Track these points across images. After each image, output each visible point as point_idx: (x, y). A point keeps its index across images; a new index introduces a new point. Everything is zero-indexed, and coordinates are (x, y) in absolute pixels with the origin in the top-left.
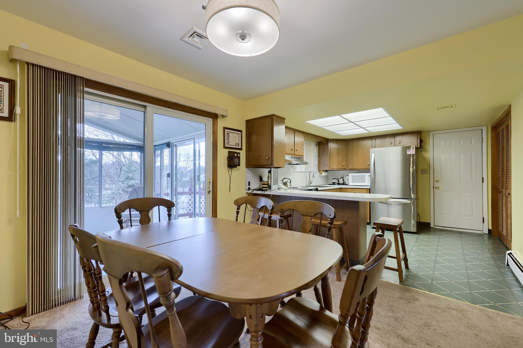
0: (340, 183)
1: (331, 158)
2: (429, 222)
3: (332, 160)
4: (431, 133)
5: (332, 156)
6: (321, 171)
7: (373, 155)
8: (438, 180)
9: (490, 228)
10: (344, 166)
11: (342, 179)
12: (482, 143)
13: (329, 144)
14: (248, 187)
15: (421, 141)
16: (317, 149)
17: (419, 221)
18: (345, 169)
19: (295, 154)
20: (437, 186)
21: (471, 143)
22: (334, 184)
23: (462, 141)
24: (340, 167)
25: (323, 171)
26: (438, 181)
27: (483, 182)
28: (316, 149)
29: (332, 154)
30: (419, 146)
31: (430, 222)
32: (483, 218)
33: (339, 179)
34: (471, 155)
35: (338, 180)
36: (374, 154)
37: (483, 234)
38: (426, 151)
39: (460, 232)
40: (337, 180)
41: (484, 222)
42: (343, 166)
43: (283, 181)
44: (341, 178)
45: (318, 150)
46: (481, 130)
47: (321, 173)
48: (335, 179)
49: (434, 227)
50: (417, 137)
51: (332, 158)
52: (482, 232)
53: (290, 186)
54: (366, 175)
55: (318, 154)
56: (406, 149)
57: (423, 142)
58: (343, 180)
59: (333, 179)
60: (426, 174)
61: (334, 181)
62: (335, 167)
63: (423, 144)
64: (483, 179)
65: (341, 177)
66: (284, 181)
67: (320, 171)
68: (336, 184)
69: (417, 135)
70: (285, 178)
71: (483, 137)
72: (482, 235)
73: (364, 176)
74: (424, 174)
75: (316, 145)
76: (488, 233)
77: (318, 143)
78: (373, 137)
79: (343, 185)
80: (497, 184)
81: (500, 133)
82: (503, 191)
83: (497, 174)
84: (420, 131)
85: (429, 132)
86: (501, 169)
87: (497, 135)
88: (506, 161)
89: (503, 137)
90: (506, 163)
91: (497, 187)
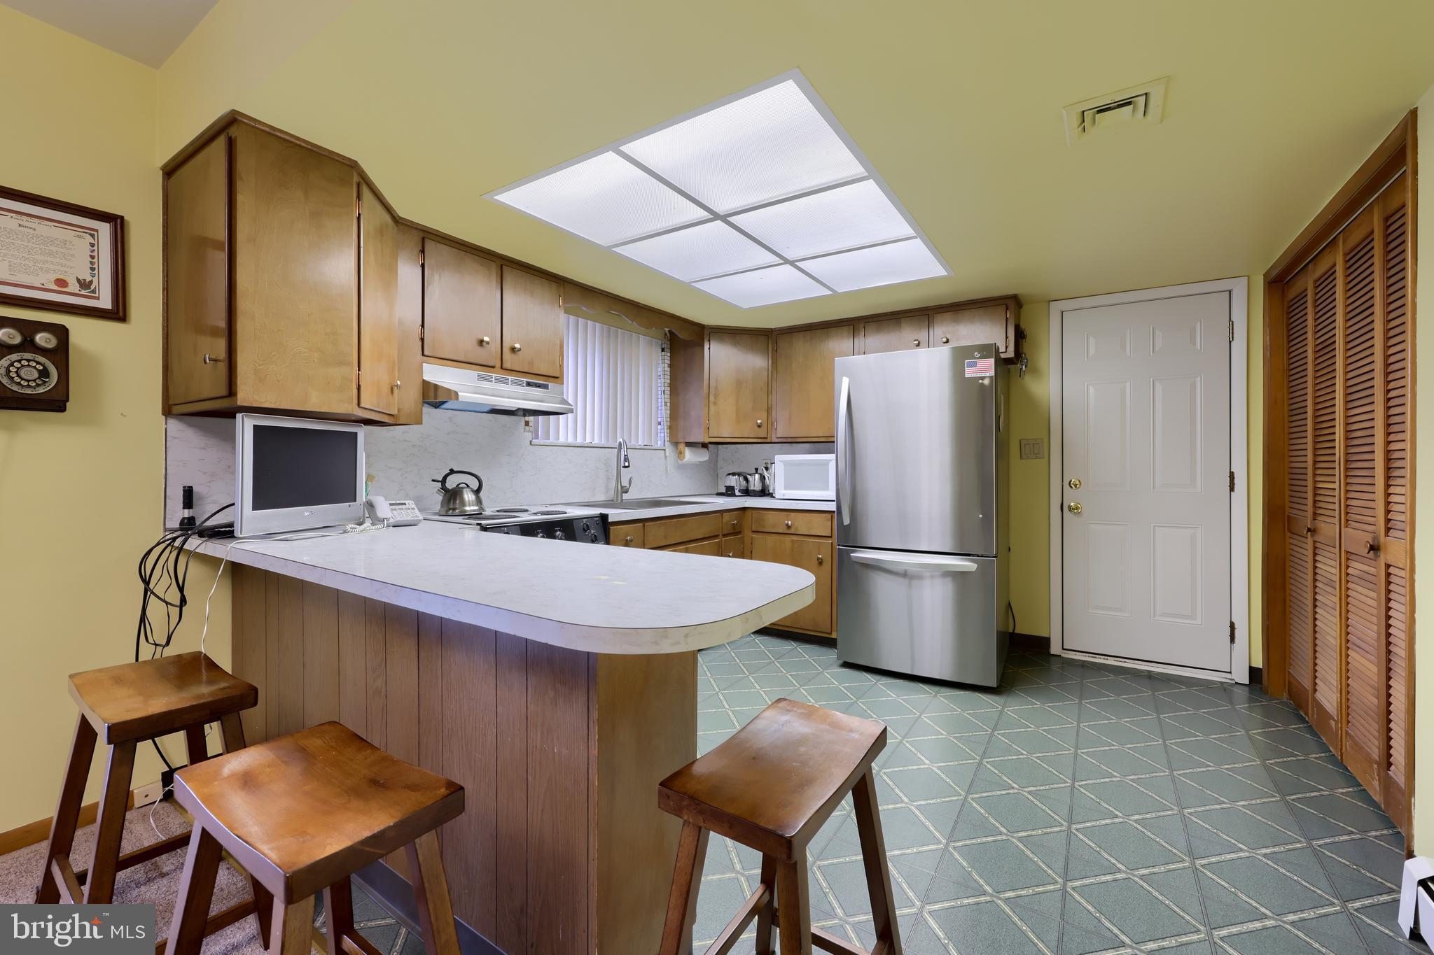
0: (752, 488)
1: (712, 398)
2: (1046, 635)
3: (715, 403)
4: (1055, 308)
5: (717, 390)
6: (682, 446)
7: (845, 381)
8: (1077, 482)
9: (1258, 663)
10: (759, 426)
11: (757, 476)
12: (1230, 342)
13: (706, 346)
14: (178, 514)
15: (1020, 335)
17: (1011, 631)
18: (764, 441)
19: (505, 366)
20: (1072, 504)
21: (1193, 342)
22: (730, 492)
23: (1159, 334)
24: (747, 431)
25: (689, 444)
26: (1075, 486)
27: (1232, 488)
28: (662, 365)
29: (716, 382)
30: (1011, 354)
31: (1048, 636)
32: (1232, 626)
33: (749, 477)
34: (1193, 386)
35: (747, 480)
36: (848, 377)
37: (1232, 685)
38: (1036, 371)
39: (1150, 676)
40: (741, 479)
41: (1236, 639)
42: (756, 428)
43: (444, 481)
44: (757, 472)
45: (671, 366)
46: (1228, 292)
47: (681, 453)
48: (734, 474)
49: (1063, 655)
50: (1007, 318)
51: (716, 396)
52: (1228, 676)
53: (476, 508)
56: (962, 355)
57: (1027, 339)
58: (763, 478)
59: (729, 474)
60: (1037, 458)
61: (733, 481)
62: (725, 431)
63: (1026, 347)
64: (1234, 478)
65: (757, 469)
66: (452, 483)
67: (675, 444)
68: (737, 493)
69: (1007, 309)
70: (452, 472)
71: (1233, 319)
72: (1225, 689)
73: (824, 463)
74: (1028, 458)
75: (663, 350)
76: (1248, 683)
77: (670, 340)
78: (859, 320)
79: (762, 496)
80: (1287, 499)
81: (1305, 292)
82: (1323, 528)
83: (1287, 460)
84: (1016, 296)
85: (1048, 303)
86: (1309, 440)
87: (1288, 307)
88: (1345, 402)
89: (1325, 308)
90: (1345, 409)
91: (1287, 510)
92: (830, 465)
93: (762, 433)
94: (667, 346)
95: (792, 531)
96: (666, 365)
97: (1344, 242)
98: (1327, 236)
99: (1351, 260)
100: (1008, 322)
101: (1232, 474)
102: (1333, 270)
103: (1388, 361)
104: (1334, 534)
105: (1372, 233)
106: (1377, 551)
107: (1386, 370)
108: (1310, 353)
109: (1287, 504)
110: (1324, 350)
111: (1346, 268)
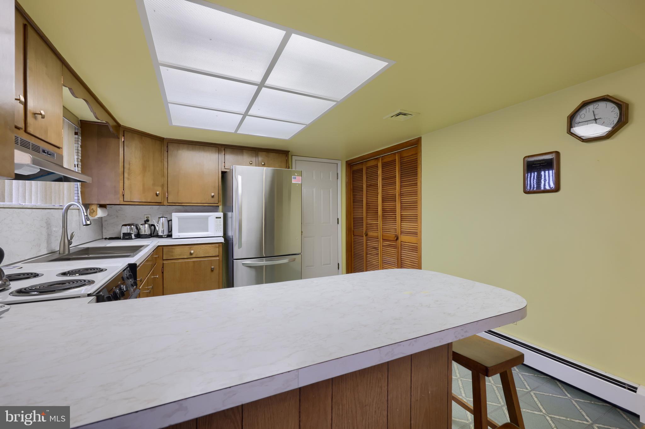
0: (143, 233)
1: (126, 175)
3: (128, 179)
4: (294, 158)
5: (129, 169)
6: (92, 207)
7: (239, 178)
10: (157, 195)
11: (146, 225)
12: (337, 179)
13: (122, 140)
16: (80, 143)
18: (159, 204)
22: (127, 237)
23: (322, 174)
24: (150, 197)
25: (97, 205)
28: (74, 145)
29: (130, 164)
35: (138, 228)
36: (241, 176)
40: (134, 228)
42: (155, 195)
44: (146, 223)
45: (81, 146)
46: (337, 164)
47: (92, 211)
54: (210, 216)
55: (80, 158)
59: (124, 225)
61: (126, 230)
62: (135, 197)
67: (87, 206)
68: (133, 237)
69: (286, 156)
71: (338, 172)
73: (207, 218)
75: (75, 134)
77: (81, 128)
78: (220, 145)
79: (150, 238)
80: (352, 226)
81: (362, 170)
82: (371, 234)
83: (352, 215)
84: (289, 151)
85: (292, 156)
86: (364, 209)
87: (353, 172)
88: (383, 201)
89: (373, 175)
90: (382, 203)
91: (352, 229)
92: (210, 219)
93: (158, 199)
94: (80, 132)
95: (194, 256)
96: (79, 146)
97: (382, 160)
98: (374, 157)
99: (384, 165)
100: (287, 161)
101: (338, 219)
102: (377, 166)
103: (402, 192)
104: (377, 235)
105: (396, 160)
106: (397, 239)
107: (401, 195)
108: (365, 186)
109: (352, 227)
110: (372, 186)
111: (382, 167)
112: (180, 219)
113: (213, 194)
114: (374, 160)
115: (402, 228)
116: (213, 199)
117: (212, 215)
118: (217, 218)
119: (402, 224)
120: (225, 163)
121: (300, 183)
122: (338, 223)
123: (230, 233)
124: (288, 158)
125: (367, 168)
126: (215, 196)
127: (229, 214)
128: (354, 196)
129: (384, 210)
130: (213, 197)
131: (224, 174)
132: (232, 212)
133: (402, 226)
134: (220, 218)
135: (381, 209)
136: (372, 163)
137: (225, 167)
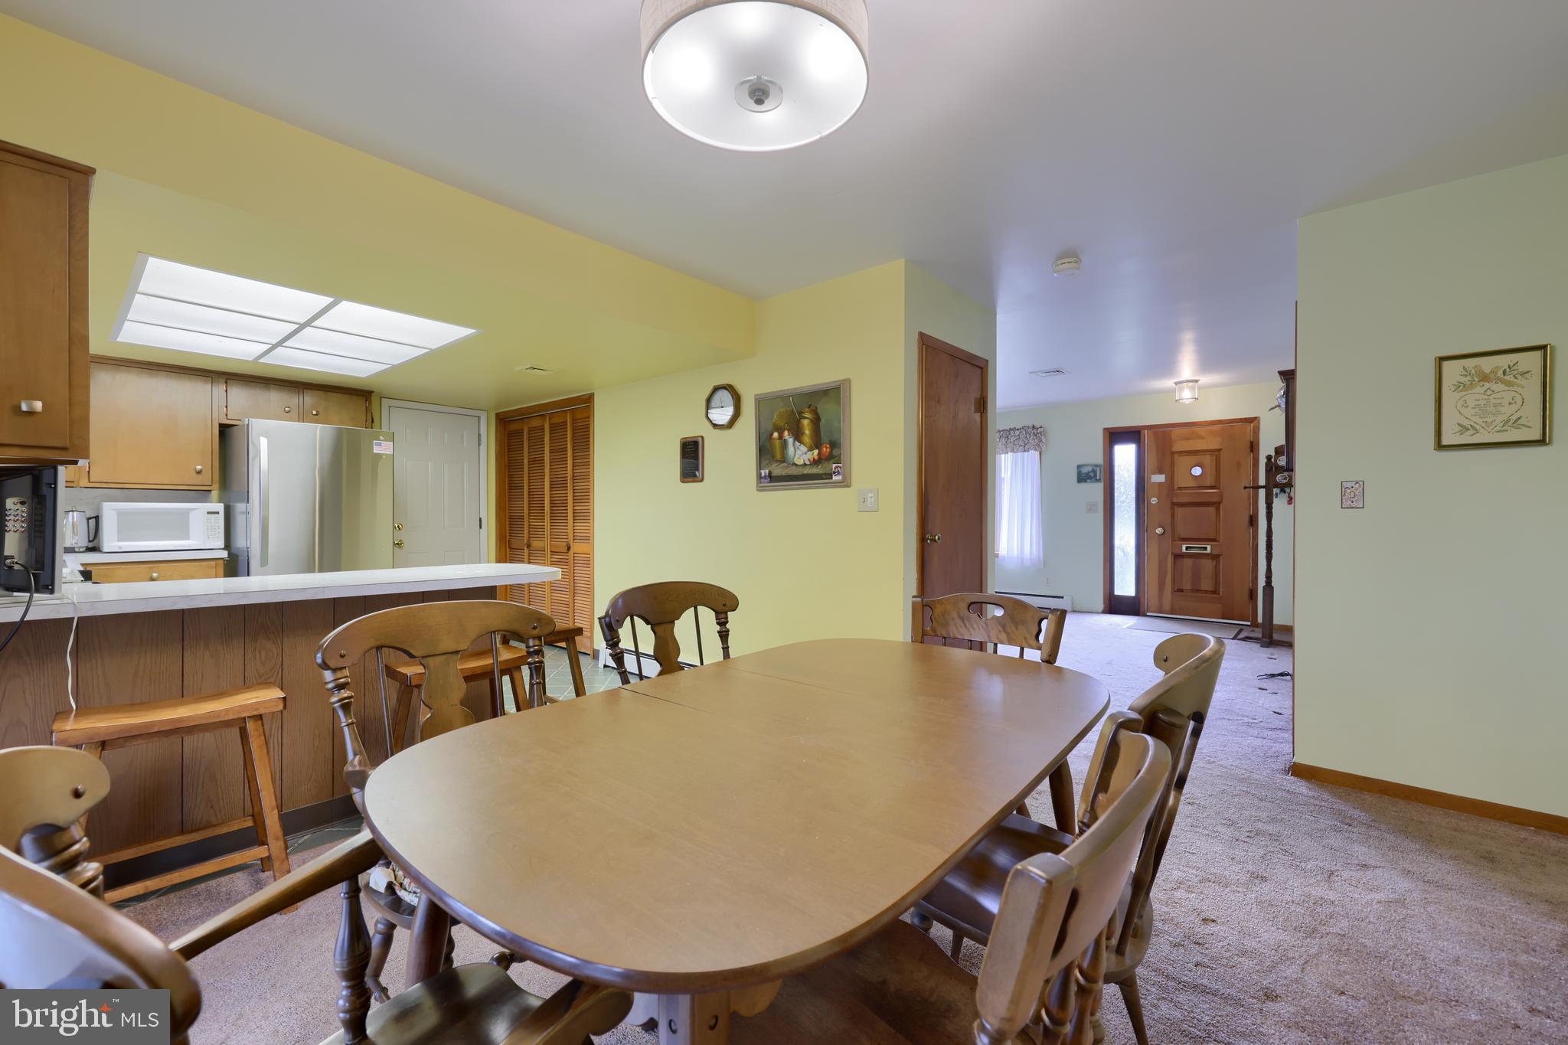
4: (385, 403)
7: (263, 441)
8: (400, 526)
12: (479, 446)
20: (397, 542)
21: (462, 442)
23: (446, 434)
34: (463, 469)
36: (266, 438)
46: (478, 418)
50: (366, 407)
54: (193, 509)
64: (481, 521)
69: (367, 400)
73: (186, 512)
78: (216, 373)
80: (508, 531)
81: (522, 431)
82: (535, 544)
83: (507, 511)
84: (373, 392)
85: (381, 398)
86: (525, 503)
87: (508, 434)
88: (551, 488)
89: (536, 443)
90: (551, 491)
91: (508, 537)
92: (192, 515)
97: (550, 419)
98: (539, 412)
99: (554, 428)
100: (368, 410)
101: (480, 519)
102: (542, 428)
103: (575, 475)
104: (543, 545)
105: (566, 422)
106: (569, 549)
107: (574, 478)
108: (526, 461)
109: (508, 534)
110: (536, 462)
111: (550, 431)
112: (121, 514)
113: (199, 467)
114: (539, 418)
115: (575, 531)
116: (199, 477)
117: (200, 508)
118: (208, 513)
119: (575, 524)
120: (226, 407)
121: (390, 452)
122: (481, 527)
123: (240, 542)
124: (370, 403)
125: (530, 430)
126: (204, 471)
127: (240, 507)
128: (511, 477)
129: (552, 502)
130: (199, 472)
131: (225, 430)
132: (248, 502)
133: (575, 528)
134: (218, 513)
135: (549, 498)
136: (535, 423)
137: (227, 415)
